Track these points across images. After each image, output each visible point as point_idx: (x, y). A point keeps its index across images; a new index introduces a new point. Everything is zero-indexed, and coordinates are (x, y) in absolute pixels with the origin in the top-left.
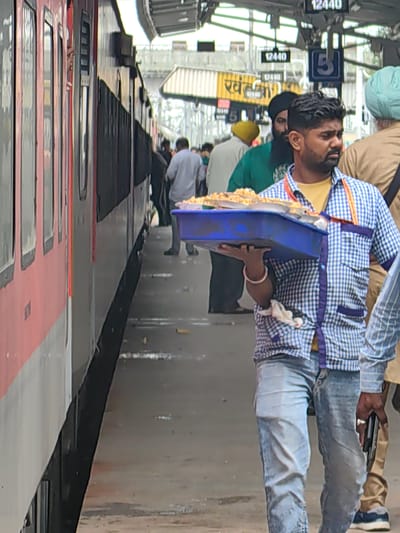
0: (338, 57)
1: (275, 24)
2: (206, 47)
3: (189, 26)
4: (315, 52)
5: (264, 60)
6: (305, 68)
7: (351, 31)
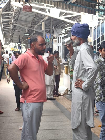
0: (21, 47)
1: (16, 44)
2: (10, 46)
3: (8, 45)
4: (19, 47)
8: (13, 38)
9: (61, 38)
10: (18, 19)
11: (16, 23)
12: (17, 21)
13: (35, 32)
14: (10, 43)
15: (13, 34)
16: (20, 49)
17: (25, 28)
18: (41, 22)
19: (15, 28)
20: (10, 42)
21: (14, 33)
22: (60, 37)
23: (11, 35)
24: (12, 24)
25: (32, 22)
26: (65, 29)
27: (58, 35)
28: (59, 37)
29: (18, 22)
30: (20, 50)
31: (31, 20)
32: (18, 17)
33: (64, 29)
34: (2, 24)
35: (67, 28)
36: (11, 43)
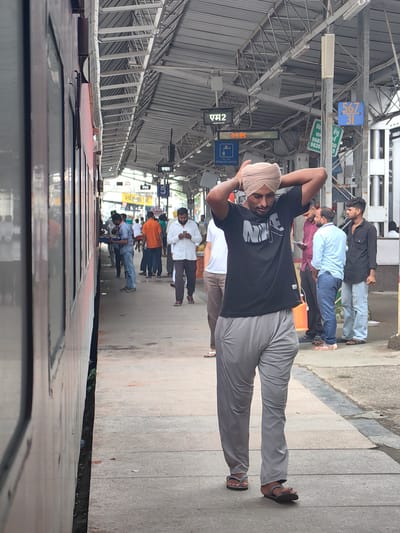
0: (167, 186)
1: (145, 176)
2: (120, 184)
3: (114, 177)
4: (159, 186)
5: (141, 188)
6: (156, 191)
7: (172, 178)
8: (140, 148)
9: (387, 134)
10: (173, 40)
11: (164, 64)
12: (167, 53)
14: (119, 173)
15: (139, 127)
16: (163, 196)
17: (211, 82)
18: (309, 38)
20: (123, 165)
21: (144, 118)
22: (382, 132)
23: (132, 131)
24: (145, 65)
25: (242, 54)
28: (372, 131)
30: (163, 201)
33: (399, 92)
36: (126, 170)
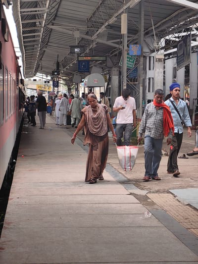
1: (47, 77)
3: (32, 77)
4: (54, 81)
5: (45, 83)
6: (52, 84)
8: (44, 63)
10: (56, 13)
11: (53, 25)
12: (54, 19)
13: (96, 44)
14: (35, 75)
15: (42, 54)
16: (56, 87)
17: (74, 33)
18: (116, 15)
19: (49, 38)
20: (36, 71)
21: (45, 49)
23: (40, 55)
24: (43, 25)
25: (89, 20)
26: (167, 38)
27: (149, 51)
28: (150, 57)
29: (56, 20)
30: (56, 89)
31: (89, 15)
32: (58, 7)
33: (162, 39)
34: (21, 23)
35: (170, 36)
36: (38, 74)
